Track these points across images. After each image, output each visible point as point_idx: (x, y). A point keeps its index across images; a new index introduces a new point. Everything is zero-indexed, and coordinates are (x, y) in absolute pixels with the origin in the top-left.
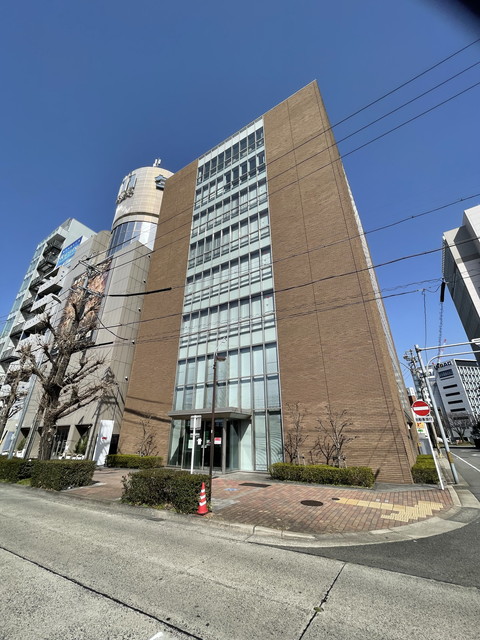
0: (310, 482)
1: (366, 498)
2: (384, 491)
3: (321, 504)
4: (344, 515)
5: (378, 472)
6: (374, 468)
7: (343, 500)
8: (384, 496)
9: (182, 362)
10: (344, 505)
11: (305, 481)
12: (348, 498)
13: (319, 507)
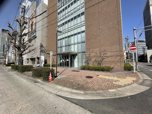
0: (92, 70)
1: (108, 76)
2: (114, 73)
3: (92, 77)
4: (99, 82)
5: (113, 68)
6: (112, 66)
7: (100, 76)
8: (114, 75)
9: (59, 40)
10: (100, 78)
11: (90, 70)
12: (102, 75)
13: (91, 79)
